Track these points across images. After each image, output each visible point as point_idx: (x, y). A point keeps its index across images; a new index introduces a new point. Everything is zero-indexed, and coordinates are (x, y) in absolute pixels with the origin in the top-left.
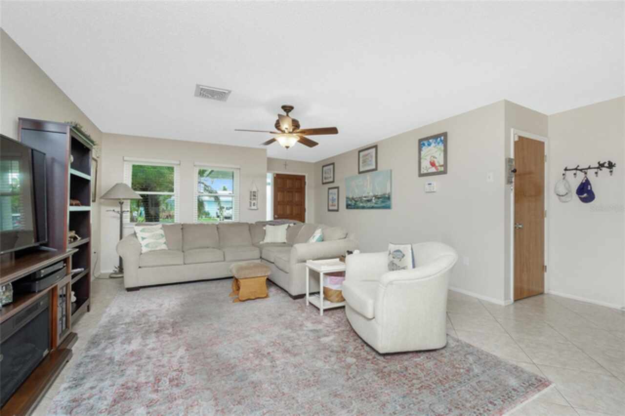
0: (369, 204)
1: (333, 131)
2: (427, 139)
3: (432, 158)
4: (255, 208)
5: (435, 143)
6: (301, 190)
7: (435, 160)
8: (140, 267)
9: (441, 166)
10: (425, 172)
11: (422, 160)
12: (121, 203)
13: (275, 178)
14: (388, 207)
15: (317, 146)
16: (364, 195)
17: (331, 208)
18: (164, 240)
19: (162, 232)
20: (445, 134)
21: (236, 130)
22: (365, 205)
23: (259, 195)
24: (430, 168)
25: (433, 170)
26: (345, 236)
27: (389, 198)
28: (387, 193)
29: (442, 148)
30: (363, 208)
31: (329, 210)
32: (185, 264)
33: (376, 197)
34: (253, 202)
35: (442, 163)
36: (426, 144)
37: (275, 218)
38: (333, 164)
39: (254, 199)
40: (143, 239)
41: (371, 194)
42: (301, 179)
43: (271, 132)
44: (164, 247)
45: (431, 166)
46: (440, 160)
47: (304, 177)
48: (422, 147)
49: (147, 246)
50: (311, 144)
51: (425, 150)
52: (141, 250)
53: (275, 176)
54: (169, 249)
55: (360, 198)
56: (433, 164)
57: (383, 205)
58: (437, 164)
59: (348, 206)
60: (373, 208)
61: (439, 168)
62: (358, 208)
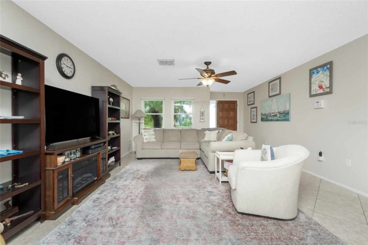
0: (275, 118)
1: (233, 73)
2: (316, 68)
3: (320, 82)
4: (203, 121)
5: (322, 71)
6: (235, 110)
7: (322, 83)
8: (142, 149)
9: (327, 88)
10: (315, 93)
11: (312, 85)
12: (139, 119)
13: (217, 103)
14: (287, 120)
15: (230, 83)
16: (272, 112)
17: (252, 121)
18: (154, 137)
19: (153, 133)
20: (331, 63)
21: (179, 80)
22: (272, 118)
23: (205, 114)
24: (318, 90)
25: (321, 91)
26: (245, 138)
27: (288, 113)
28: (287, 110)
29: (328, 74)
30: (271, 120)
31: (252, 122)
32: (161, 149)
33: (280, 113)
34: (202, 117)
35: (328, 86)
36: (315, 72)
37: (217, 127)
38: (254, 92)
39: (202, 116)
40: (145, 136)
41: (277, 111)
42: (234, 103)
43: (198, 78)
44: (154, 140)
45: (319, 89)
46: (326, 83)
47: (236, 101)
48: (312, 75)
49: (146, 139)
50: (226, 82)
51: (315, 77)
52: (144, 141)
53: (218, 102)
54: (157, 141)
55: (270, 114)
56: (321, 87)
57: (284, 118)
58: (324, 87)
59: (262, 120)
60: (277, 120)
61: (325, 89)
62: (268, 121)
